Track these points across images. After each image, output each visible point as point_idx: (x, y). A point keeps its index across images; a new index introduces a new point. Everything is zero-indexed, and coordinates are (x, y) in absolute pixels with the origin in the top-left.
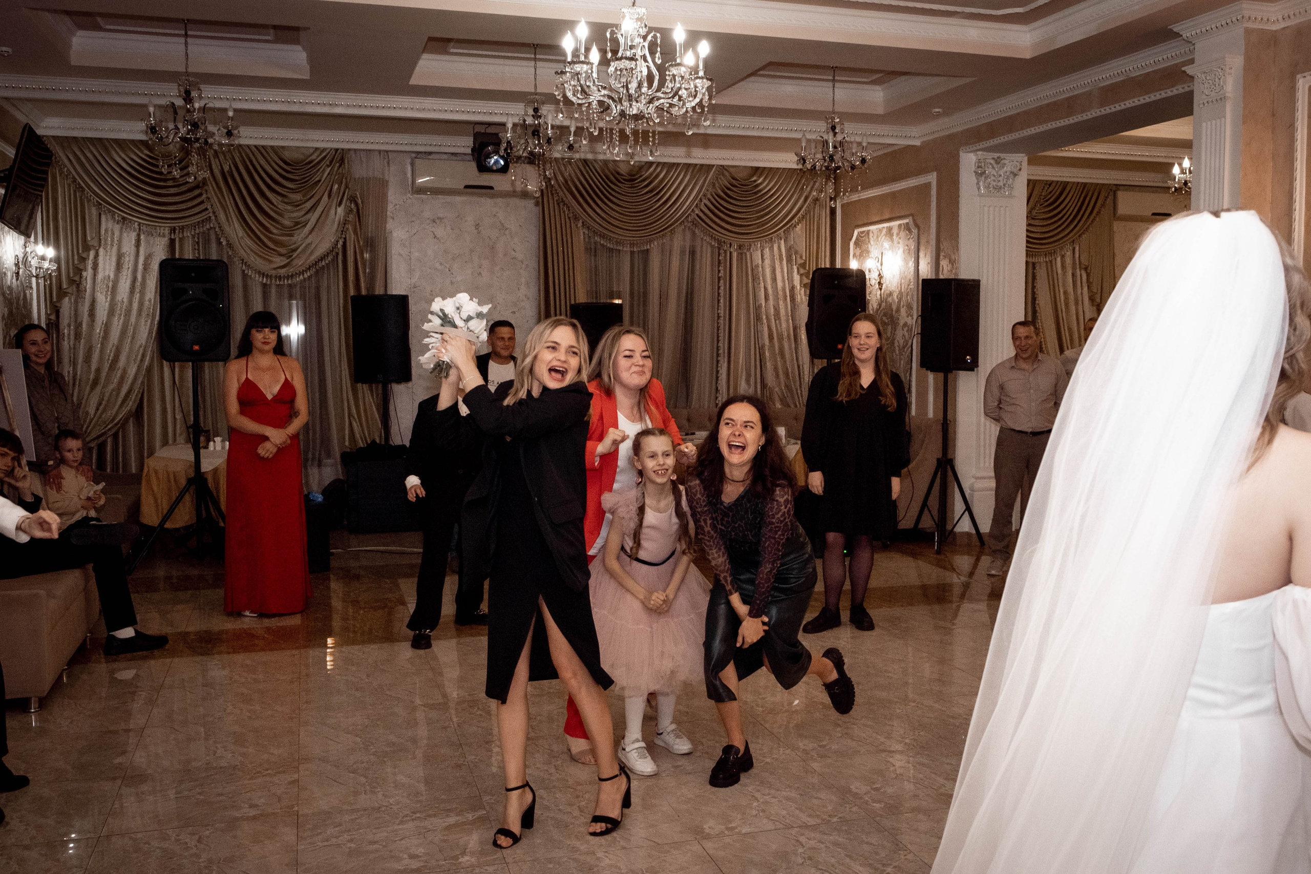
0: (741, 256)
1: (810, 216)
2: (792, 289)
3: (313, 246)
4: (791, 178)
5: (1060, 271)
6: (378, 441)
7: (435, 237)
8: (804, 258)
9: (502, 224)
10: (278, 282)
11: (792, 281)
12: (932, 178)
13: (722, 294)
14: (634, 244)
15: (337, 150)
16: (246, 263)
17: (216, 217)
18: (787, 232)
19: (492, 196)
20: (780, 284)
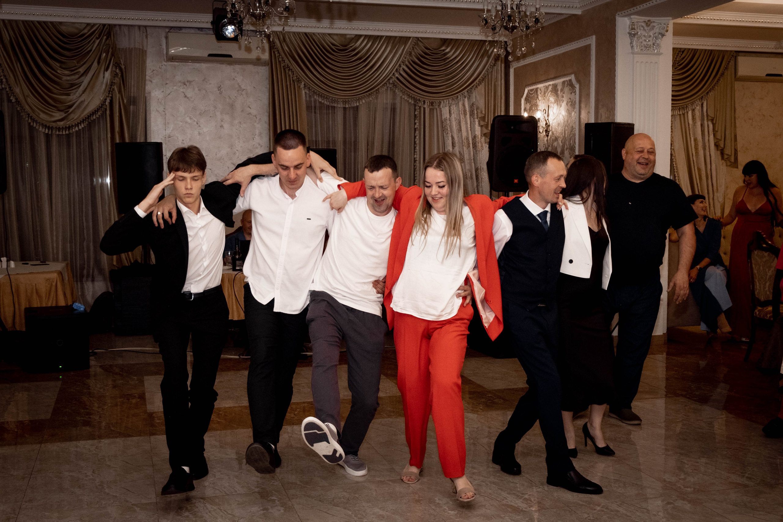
0: (431, 110)
1: (488, 79)
2: (474, 138)
3: (86, 103)
4: (473, 47)
5: (691, 122)
6: (139, 261)
7: (186, 96)
8: (484, 112)
9: (240, 86)
10: (58, 133)
11: (474, 131)
12: (592, 41)
13: (417, 142)
14: (346, 102)
15: (104, 25)
16: (31, 117)
17: (6, 79)
18: (470, 92)
19: (230, 63)
20: (464, 134)
